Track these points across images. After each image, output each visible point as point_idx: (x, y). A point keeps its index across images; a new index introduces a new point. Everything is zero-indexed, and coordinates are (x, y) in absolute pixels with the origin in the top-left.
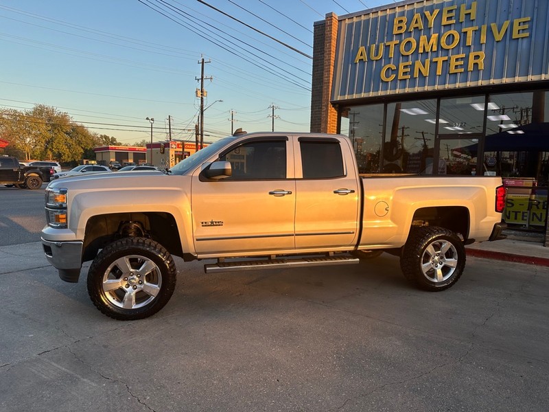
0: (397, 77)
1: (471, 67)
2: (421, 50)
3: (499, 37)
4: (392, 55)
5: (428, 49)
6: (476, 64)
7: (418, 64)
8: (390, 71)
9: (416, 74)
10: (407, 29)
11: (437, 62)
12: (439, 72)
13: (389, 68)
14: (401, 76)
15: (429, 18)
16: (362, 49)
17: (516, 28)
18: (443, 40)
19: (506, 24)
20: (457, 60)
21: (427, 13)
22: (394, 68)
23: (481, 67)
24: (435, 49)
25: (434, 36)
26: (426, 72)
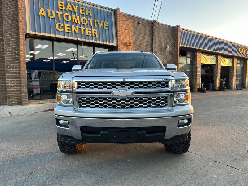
0: (64, 30)
1: (94, 35)
2: (74, 21)
3: (100, 26)
4: (60, 18)
5: (76, 22)
6: (95, 34)
7: (73, 27)
8: (60, 26)
9: (73, 32)
10: (66, 9)
11: (81, 29)
12: (83, 33)
13: (59, 25)
14: (66, 31)
15: (74, 7)
16: (42, 9)
17: (105, 25)
18: (82, 20)
19: (102, 22)
20: (88, 30)
21: (73, 5)
22: (62, 25)
23: (97, 36)
24: (79, 23)
25: (78, 17)
26: (77, 31)
